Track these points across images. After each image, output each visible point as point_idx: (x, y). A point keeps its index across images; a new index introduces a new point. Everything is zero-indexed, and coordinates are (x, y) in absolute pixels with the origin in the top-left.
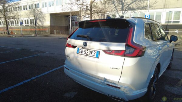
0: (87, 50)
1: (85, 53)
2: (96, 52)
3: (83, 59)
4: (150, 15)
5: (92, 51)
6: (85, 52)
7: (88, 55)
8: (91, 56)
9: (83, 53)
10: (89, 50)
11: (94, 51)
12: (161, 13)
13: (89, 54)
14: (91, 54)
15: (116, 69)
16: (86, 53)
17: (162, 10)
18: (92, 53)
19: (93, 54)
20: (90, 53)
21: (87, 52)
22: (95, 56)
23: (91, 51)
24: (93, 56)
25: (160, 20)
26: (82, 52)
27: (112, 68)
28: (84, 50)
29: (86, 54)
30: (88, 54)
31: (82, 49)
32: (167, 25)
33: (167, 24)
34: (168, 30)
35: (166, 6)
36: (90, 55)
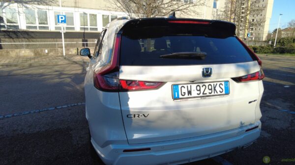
0: (201, 85)
1: (199, 92)
2: (223, 83)
3: (196, 106)
4: (65, 16)
5: (215, 84)
6: (200, 90)
7: (208, 94)
8: (216, 94)
9: (194, 93)
10: (207, 85)
11: (218, 83)
12: (73, 13)
13: (210, 91)
14: (215, 90)
15: (255, 101)
16: (202, 91)
17: (73, 9)
18: (215, 88)
19: (218, 89)
20: (211, 89)
21: (202, 89)
22: (224, 93)
23: (212, 84)
24: (219, 93)
25: (73, 25)
26: (190, 93)
27: (250, 102)
28: (194, 86)
29: (201, 95)
30: (207, 91)
31: (189, 86)
32: (84, 33)
33: (83, 31)
34: (87, 41)
35: (77, 4)
36: (213, 94)
